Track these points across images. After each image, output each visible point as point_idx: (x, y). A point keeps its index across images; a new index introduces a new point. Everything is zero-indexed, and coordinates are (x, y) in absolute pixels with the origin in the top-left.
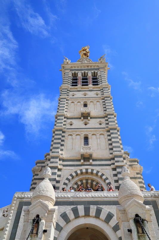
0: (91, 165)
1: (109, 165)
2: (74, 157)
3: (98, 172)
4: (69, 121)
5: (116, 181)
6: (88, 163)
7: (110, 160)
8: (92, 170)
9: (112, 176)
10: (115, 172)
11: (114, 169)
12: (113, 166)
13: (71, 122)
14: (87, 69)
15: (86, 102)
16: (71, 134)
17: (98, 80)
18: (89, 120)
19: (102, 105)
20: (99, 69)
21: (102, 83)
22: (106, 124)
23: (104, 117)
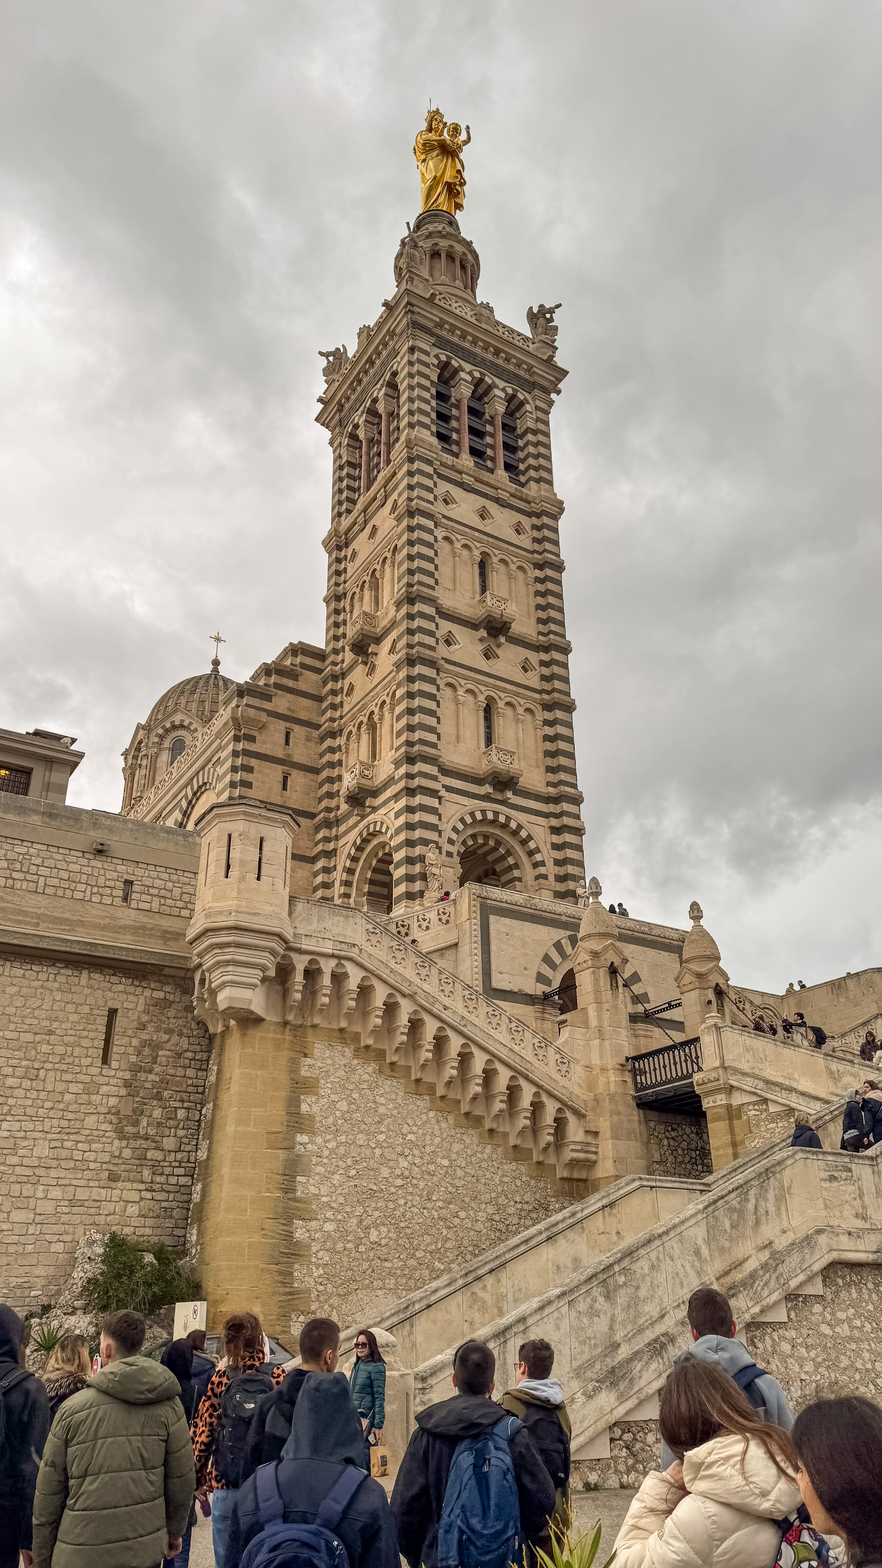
0: (504, 802)
1: (547, 815)
2: (468, 769)
3: (520, 827)
4: (443, 623)
5: (558, 863)
6: (499, 797)
7: (548, 800)
8: (508, 819)
9: (549, 847)
10: (556, 839)
11: (555, 831)
12: (554, 822)
13: (450, 632)
14: (491, 362)
15: (488, 554)
16: (453, 681)
17: (521, 443)
18: (499, 646)
19: (532, 590)
20: (531, 387)
21: (539, 480)
22: (542, 678)
23: (538, 649)
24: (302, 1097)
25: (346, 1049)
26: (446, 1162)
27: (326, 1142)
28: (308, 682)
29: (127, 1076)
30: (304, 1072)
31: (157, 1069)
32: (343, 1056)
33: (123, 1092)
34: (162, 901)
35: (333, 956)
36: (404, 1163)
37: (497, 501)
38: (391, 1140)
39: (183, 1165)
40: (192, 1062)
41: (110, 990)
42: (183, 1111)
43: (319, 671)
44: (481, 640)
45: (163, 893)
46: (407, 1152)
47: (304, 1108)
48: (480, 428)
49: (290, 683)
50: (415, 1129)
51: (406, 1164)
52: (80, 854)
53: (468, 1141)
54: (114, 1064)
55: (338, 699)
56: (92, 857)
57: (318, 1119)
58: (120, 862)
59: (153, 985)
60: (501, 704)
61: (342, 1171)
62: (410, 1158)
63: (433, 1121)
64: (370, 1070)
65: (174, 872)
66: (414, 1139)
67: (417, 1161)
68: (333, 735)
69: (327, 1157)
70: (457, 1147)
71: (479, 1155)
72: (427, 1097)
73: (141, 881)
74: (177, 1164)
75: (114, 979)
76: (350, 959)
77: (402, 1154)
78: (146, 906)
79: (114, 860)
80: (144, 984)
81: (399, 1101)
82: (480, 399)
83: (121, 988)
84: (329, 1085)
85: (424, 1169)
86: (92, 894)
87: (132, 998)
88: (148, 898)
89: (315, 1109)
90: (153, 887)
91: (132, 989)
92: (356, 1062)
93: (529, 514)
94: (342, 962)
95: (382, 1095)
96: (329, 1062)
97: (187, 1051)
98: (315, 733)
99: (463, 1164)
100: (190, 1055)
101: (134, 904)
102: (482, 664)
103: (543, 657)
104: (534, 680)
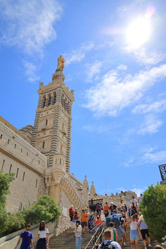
18: (64, 136)
19: (67, 129)
20: (71, 101)
21: (70, 114)
22: (67, 143)
23: (68, 138)
24: (61, 198)
28: (31, 132)
30: (61, 194)
32: (64, 193)
33: (37, 192)
37: (66, 115)
43: (33, 131)
44: (62, 135)
49: (28, 131)
54: (37, 188)
55: (35, 136)
56: (36, 156)
58: (39, 157)
60: (63, 145)
64: (66, 196)
65: (43, 161)
68: (34, 142)
73: (40, 161)
75: (37, 175)
91: (39, 177)
93: (68, 119)
94: (66, 180)
95: (67, 200)
98: (31, 140)
100: (43, 189)
101: (40, 164)
102: (62, 138)
103: (68, 140)
104: (66, 143)
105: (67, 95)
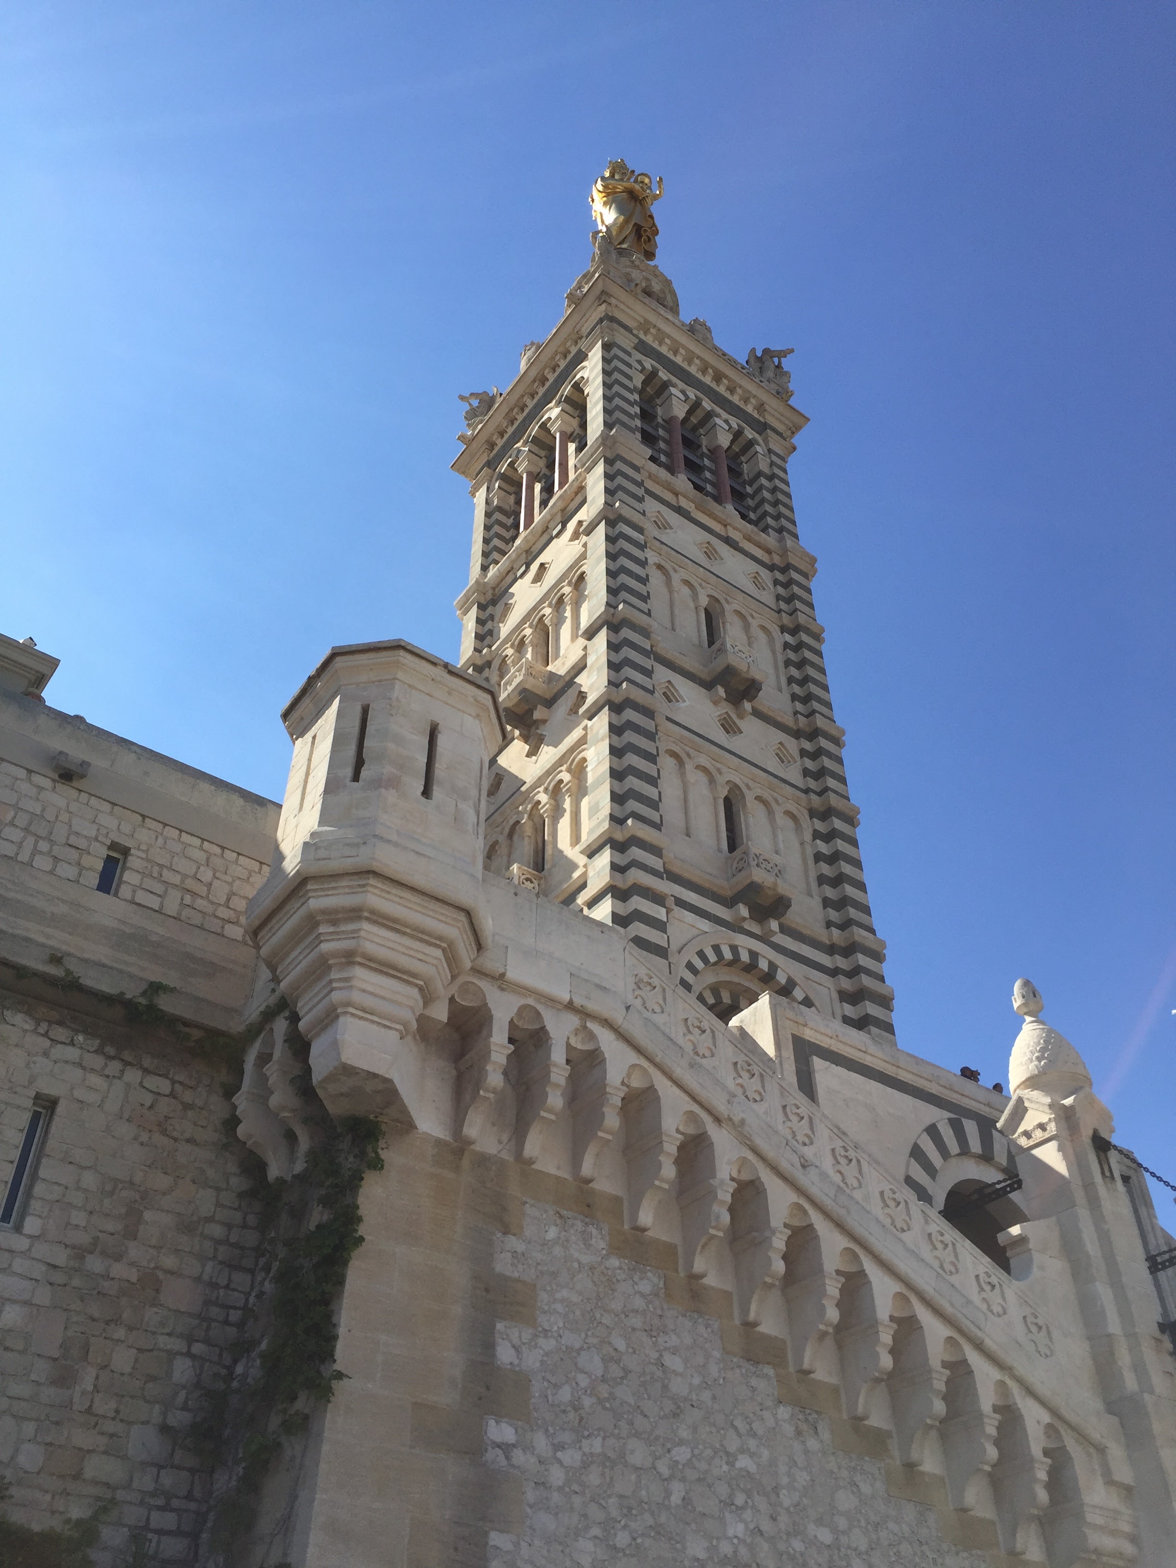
0: (770, 943)
1: (834, 972)
3: (792, 983)
4: (662, 674)
7: (831, 949)
8: (774, 967)
10: (851, 1010)
11: (849, 997)
12: (846, 983)
13: (669, 682)
14: (709, 387)
15: (717, 600)
16: (676, 749)
17: (749, 490)
18: (741, 717)
19: (781, 659)
20: (762, 427)
21: (780, 530)
22: (806, 773)
23: (797, 734)
24: (500, 1326)
25: (592, 1229)
26: (825, 1536)
27: (559, 1447)
29: (61, 1257)
30: (503, 1265)
31: (134, 1251)
32: (588, 1246)
33: (43, 1297)
34: (188, 899)
35: (570, 1006)
36: (737, 1529)
37: (728, 541)
38: (703, 1466)
39: (175, 1503)
40: (221, 1248)
41: (46, 1054)
42: (188, 1362)
44: (715, 703)
45: (190, 883)
46: (740, 1499)
47: (505, 1354)
48: (695, 459)
50: (752, 1444)
51: (740, 1529)
52: (22, 773)
53: (866, 1489)
54: (31, 1225)
56: (47, 783)
57: (537, 1387)
58: (106, 807)
59: (147, 1062)
60: (749, 796)
61: (596, 1531)
62: (748, 1515)
63: (788, 1429)
64: (645, 1287)
65: (218, 850)
66: (753, 1468)
67: (766, 1526)
69: (560, 1489)
70: (845, 1501)
71: (891, 1525)
72: (770, 1371)
73: (147, 851)
74: (160, 1502)
75: (60, 1033)
76: (607, 1023)
77: (729, 1503)
78: (153, 902)
79: (94, 801)
80: (127, 1056)
81: (714, 1370)
82: (695, 429)
83: (72, 1053)
84: (559, 1307)
85: (782, 1546)
86: (35, 852)
87: (95, 1080)
88: (159, 888)
89: (532, 1360)
90: (170, 868)
91: (98, 1061)
92: (614, 1262)
93: (771, 568)
94: (589, 1025)
95: (675, 1351)
96: (558, 1251)
97: (210, 1219)
99: (863, 1546)
100: (217, 1231)
101: (125, 891)
102: (719, 736)
103: (808, 746)
104: (794, 774)
105: (707, 380)
